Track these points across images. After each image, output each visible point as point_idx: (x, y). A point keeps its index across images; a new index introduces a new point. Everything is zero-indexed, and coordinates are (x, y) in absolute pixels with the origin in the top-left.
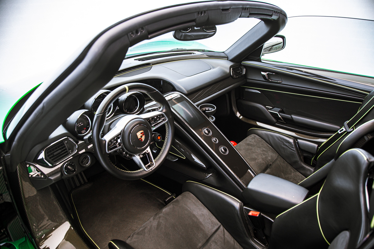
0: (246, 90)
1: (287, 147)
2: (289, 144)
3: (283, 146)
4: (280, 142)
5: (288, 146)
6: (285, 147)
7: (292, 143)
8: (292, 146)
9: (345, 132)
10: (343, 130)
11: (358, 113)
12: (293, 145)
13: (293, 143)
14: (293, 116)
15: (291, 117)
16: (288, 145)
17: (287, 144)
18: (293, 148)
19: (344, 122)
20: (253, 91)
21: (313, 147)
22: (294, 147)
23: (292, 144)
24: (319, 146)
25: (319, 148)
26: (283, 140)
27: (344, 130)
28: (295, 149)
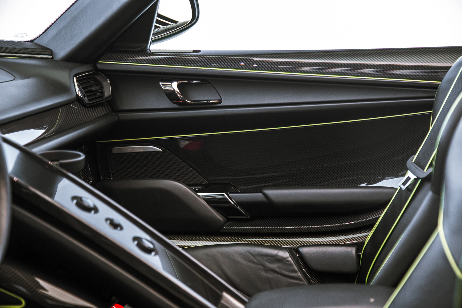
0: (116, 150)
1: (276, 275)
2: (281, 265)
3: (264, 274)
4: (253, 265)
5: (278, 270)
6: (270, 275)
7: (288, 258)
8: (291, 268)
9: (416, 180)
10: (409, 179)
11: (431, 129)
12: (291, 265)
13: (290, 259)
14: (271, 193)
15: (265, 195)
16: (279, 268)
17: (274, 266)
18: (295, 271)
19: (407, 160)
20: (139, 151)
21: (347, 256)
22: (295, 268)
23: (289, 261)
24: (358, 250)
25: (361, 254)
26: (259, 259)
27: (413, 177)
28: (299, 274)
